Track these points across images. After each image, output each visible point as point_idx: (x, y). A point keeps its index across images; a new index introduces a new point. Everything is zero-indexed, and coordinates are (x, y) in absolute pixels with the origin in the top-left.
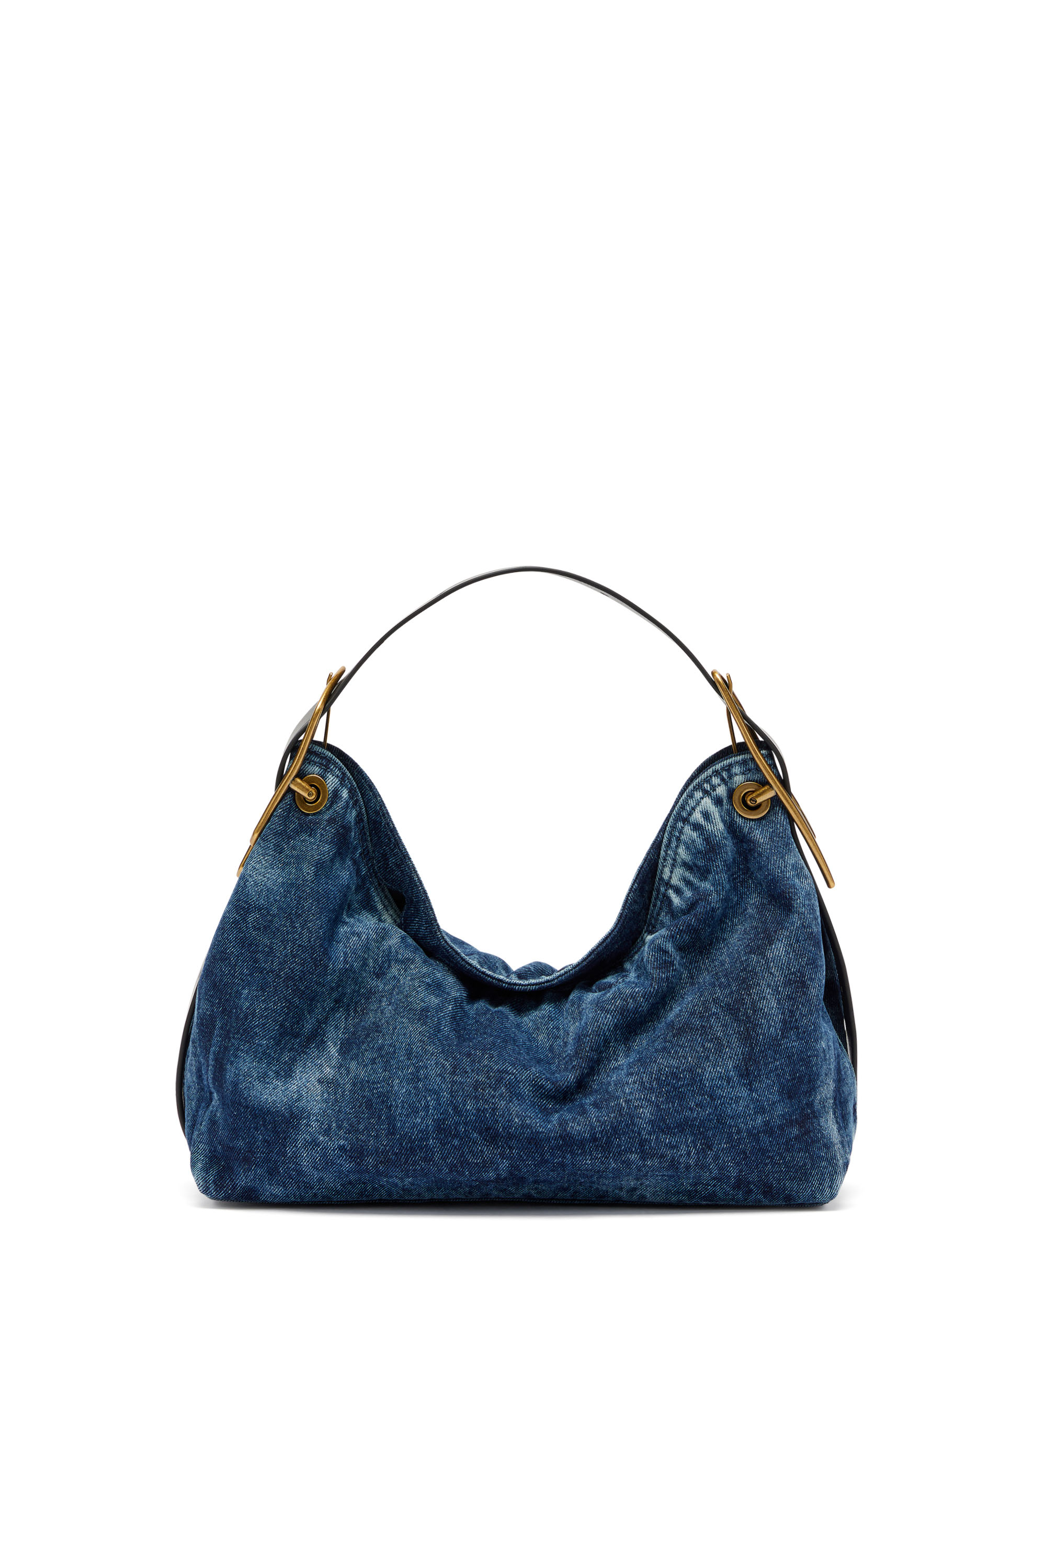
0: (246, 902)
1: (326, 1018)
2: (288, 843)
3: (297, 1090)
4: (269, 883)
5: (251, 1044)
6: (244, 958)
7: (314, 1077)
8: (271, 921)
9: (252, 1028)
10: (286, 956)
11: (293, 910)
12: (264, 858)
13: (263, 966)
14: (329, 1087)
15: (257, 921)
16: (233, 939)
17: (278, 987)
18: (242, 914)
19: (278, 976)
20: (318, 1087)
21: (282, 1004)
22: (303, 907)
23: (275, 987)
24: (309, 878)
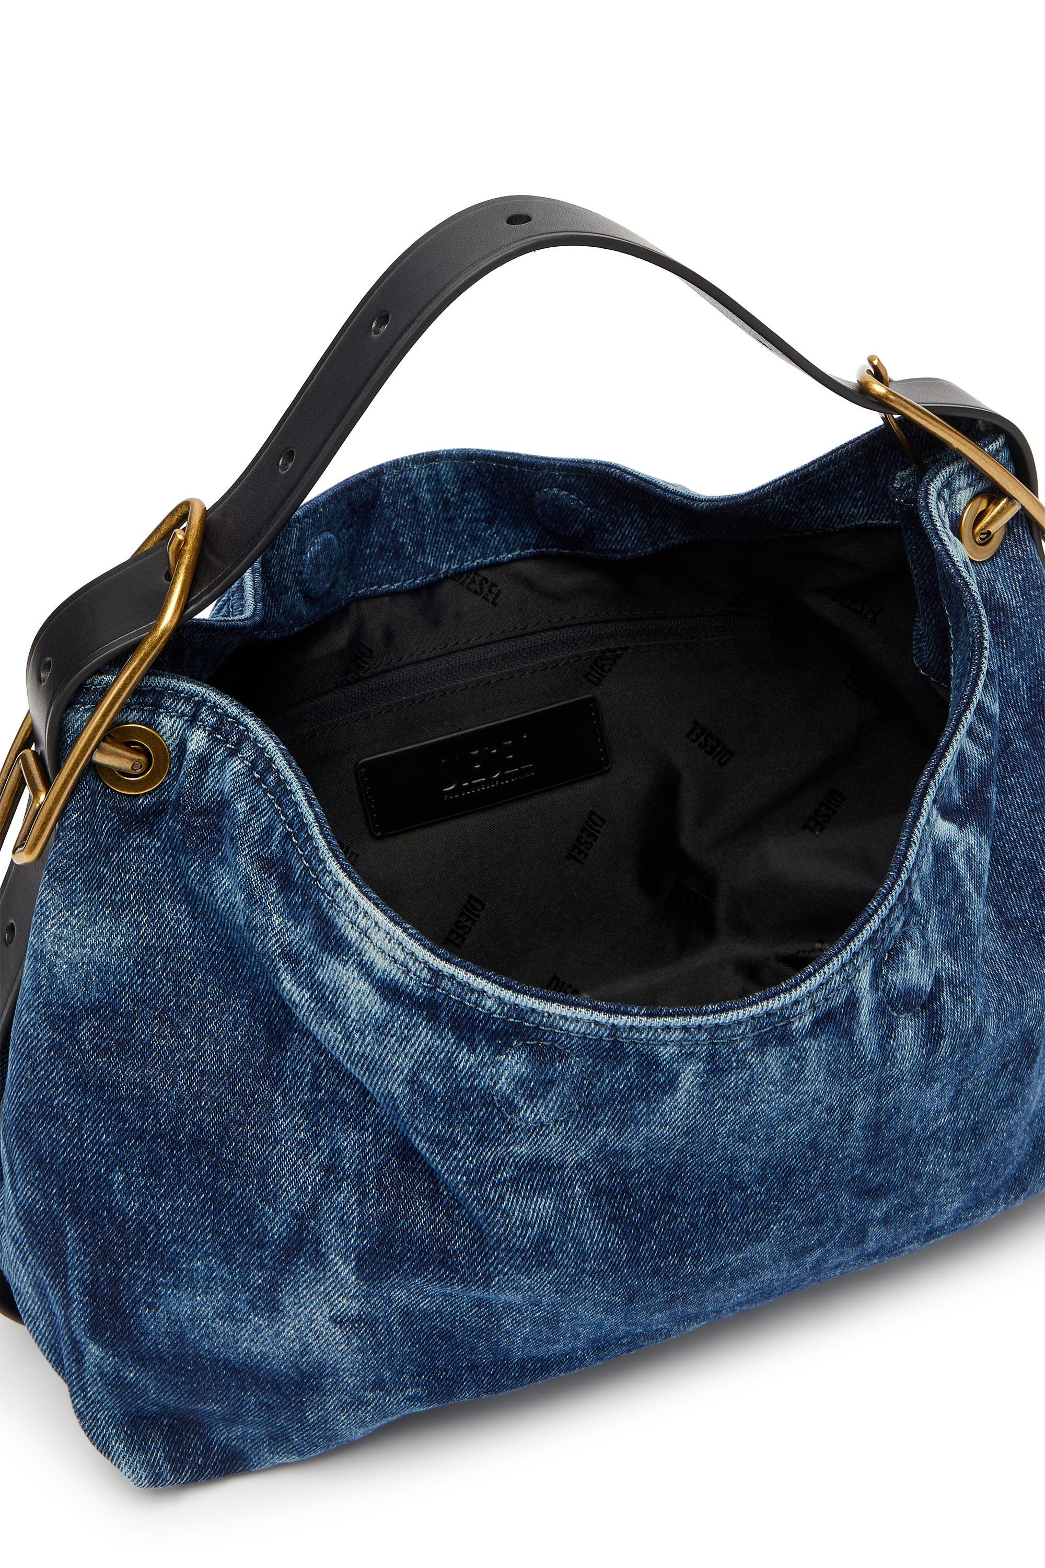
0: (64, 1006)
1: (314, 1207)
2: (108, 862)
3: (297, 1337)
4: (98, 955)
5: (175, 1272)
6: (94, 1114)
7: (321, 1318)
8: (128, 1029)
9: (166, 1246)
10: (180, 1099)
11: (170, 1001)
12: (72, 914)
13: (141, 1127)
14: (356, 1328)
15: (97, 1034)
16: (60, 1079)
17: (181, 1164)
18: (64, 1029)
19: (177, 1144)
20: (337, 1331)
21: (198, 1197)
22: (188, 991)
23: (177, 1166)
24: (182, 929)
